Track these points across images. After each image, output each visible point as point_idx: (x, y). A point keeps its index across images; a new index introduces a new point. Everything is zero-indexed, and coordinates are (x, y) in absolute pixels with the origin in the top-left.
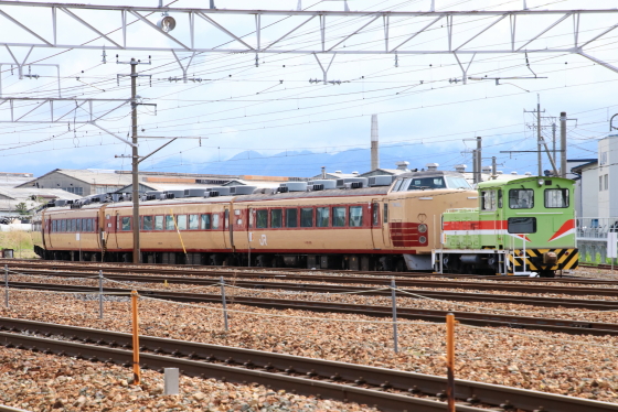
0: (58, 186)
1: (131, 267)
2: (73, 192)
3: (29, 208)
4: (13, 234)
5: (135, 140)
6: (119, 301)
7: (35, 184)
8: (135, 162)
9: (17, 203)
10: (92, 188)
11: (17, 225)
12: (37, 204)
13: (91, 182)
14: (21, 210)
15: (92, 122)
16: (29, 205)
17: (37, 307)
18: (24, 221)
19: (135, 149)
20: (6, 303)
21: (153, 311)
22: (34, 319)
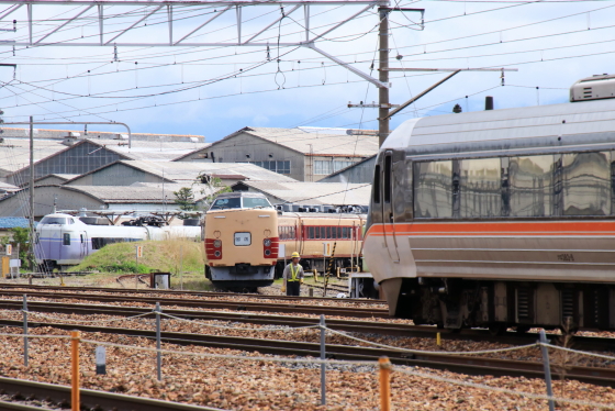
0: (246, 158)
1: (375, 306)
2: (273, 169)
3: (197, 197)
4: (170, 245)
5: (384, 75)
6: (353, 370)
7: (208, 155)
8: (385, 115)
9: (177, 188)
10: (306, 162)
11: (177, 228)
12: (210, 190)
13: (305, 150)
14: (183, 200)
15: (309, 44)
16: (198, 192)
17: (210, 380)
18: (189, 222)
19: (384, 93)
20: (158, 372)
21: (417, 391)
22: (205, 403)
